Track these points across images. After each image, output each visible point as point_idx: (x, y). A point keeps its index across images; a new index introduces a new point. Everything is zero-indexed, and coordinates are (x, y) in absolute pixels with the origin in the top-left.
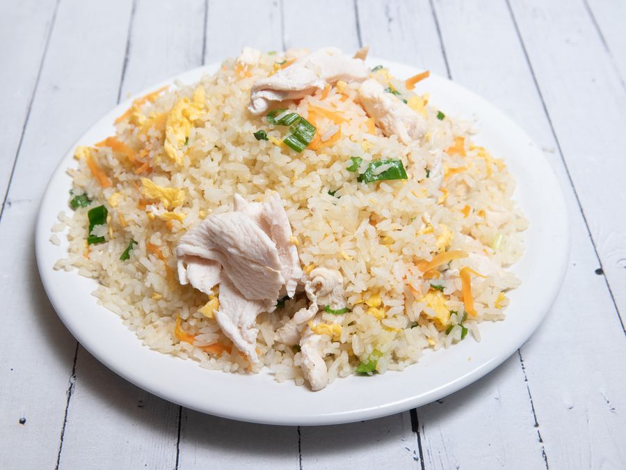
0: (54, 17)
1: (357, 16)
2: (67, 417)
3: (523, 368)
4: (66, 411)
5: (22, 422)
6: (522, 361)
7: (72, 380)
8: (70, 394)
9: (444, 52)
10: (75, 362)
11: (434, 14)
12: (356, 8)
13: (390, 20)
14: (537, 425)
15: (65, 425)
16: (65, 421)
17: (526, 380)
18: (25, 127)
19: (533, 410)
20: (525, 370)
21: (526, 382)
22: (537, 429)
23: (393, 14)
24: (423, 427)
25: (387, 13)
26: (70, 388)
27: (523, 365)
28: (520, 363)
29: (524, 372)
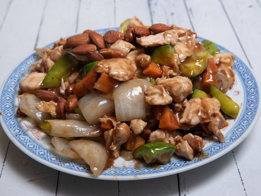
3: (243, 184)
6: (242, 180)
17: (245, 190)
20: (244, 185)
21: (245, 191)
27: (242, 182)
28: (241, 181)
29: (243, 186)
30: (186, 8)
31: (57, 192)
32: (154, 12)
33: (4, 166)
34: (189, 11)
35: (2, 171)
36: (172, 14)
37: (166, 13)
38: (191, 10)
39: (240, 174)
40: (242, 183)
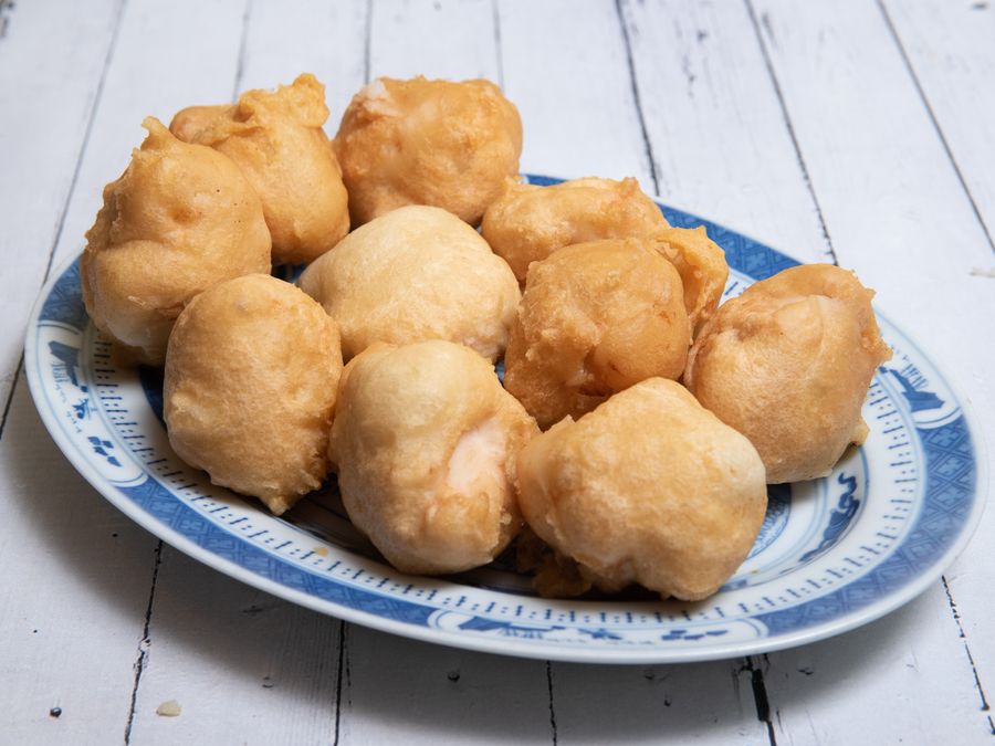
0: (101, 86)
1: (633, 73)
2: (136, 704)
3: (956, 617)
4: (134, 695)
5: (56, 714)
6: (952, 605)
7: (144, 646)
8: (140, 668)
9: (789, 126)
10: (148, 618)
11: (770, 68)
12: (631, 62)
13: (692, 79)
14: (986, 707)
15: (131, 718)
16: (133, 711)
17: (963, 636)
18: (52, 255)
19: (978, 683)
20: (960, 619)
21: (963, 639)
22: (986, 713)
23: (696, 69)
24: (778, 713)
25: (686, 69)
26: (140, 660)
27: (955, 611)
28: (951, 609)
29: (958, 622)
30: (751, 12)
31: (342, 644)
32: (635, 29)
33: (159, 562)
34: (761, 24)
35: (154, 579)
36: (701, 36)
37: (679, 34)
38: (766, 19)
39: (946, 586)
40: (953, 615)
